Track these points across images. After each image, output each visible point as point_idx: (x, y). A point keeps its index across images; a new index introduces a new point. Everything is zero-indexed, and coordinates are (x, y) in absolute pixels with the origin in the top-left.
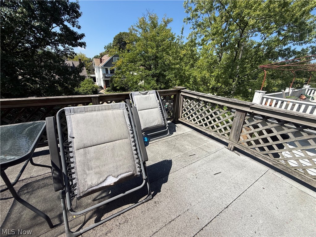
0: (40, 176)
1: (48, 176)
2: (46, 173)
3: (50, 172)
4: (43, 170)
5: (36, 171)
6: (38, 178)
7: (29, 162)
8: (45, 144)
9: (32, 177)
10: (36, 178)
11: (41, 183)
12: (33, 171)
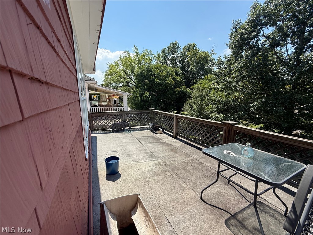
0: (273, 206)
1: (280, 212)
2: (279, 208)
3: (284, 211)
4: (277, 203)
5: (272, 199)
6: (271, 206)
7: (272, 189)
8: (291, 183)
9: (266, 201)
10: (269, 204)
11: (272, 211)
12: (270, 197)
